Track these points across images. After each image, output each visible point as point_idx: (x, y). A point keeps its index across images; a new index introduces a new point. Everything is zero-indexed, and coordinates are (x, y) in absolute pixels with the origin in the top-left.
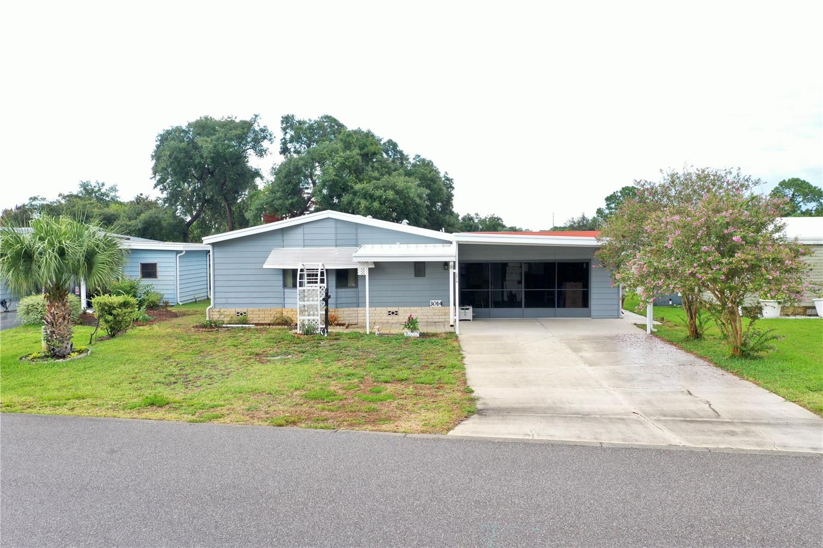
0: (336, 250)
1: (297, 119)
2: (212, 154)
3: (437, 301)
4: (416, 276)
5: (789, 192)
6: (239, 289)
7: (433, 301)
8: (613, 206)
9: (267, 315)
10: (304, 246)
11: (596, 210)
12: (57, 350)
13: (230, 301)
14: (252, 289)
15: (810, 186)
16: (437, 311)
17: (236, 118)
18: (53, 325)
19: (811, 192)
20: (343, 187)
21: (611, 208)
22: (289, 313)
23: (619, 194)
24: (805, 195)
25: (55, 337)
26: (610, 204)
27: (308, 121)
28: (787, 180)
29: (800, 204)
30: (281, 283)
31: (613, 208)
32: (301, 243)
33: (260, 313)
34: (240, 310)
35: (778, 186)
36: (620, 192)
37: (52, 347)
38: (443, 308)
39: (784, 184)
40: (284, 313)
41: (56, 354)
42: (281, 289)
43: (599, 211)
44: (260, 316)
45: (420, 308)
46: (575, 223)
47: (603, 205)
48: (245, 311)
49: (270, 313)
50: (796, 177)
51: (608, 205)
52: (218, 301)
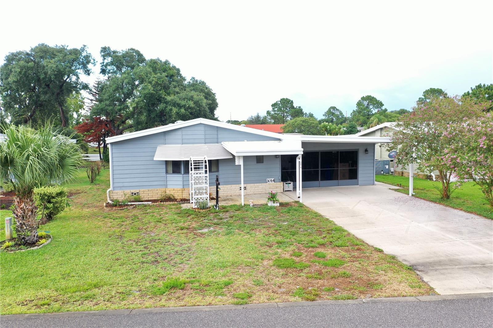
0: (206, 146)
1: (112, 49)
2: (56, 72)
3: (271, 179)
4: (257, 163)
5: (366, 103)
6: (132, 176)
7: (269, 179)
8: (276, 109)
9: (154, 194)
10: (183, 144)
11: (266, 112)
12: (27, 238)
13: (126, 184)
14: (142, 175)
15: (376, 100)
16: (271, 186)
17: (67, 47)
18: (23, 218)
19: (377, 103)
20: (158, 98)
21: (275, 111)
22: (171, 191)
23: (279, 103)
24: (374, 104)
25: (25, 228)
26: (274, 108)
27: (121, 52)
28: (365, 97)
29: (371, 110)
30: (164, 170)
31: (276, 111)
32: (180, 141)
33: (149, 192)
34: (134, 191)
35: (360, 100)
36: (280, 101)
37: (23, 236)
38: (276, 183)
39: (363, 99)
40: (167, 191)
41: (27, 242)
42: (164, 174)
43: (268, 112)
44: (150, 194)
45: (261, 184)
46: (253, 119)
47: (270, 109)
48: (138, 191)
49: (156, 192)
50: (369, 95)
51: (273, 109)
52: (116, 185)
